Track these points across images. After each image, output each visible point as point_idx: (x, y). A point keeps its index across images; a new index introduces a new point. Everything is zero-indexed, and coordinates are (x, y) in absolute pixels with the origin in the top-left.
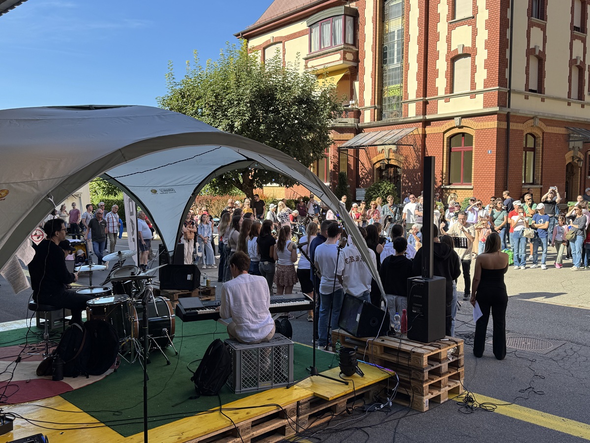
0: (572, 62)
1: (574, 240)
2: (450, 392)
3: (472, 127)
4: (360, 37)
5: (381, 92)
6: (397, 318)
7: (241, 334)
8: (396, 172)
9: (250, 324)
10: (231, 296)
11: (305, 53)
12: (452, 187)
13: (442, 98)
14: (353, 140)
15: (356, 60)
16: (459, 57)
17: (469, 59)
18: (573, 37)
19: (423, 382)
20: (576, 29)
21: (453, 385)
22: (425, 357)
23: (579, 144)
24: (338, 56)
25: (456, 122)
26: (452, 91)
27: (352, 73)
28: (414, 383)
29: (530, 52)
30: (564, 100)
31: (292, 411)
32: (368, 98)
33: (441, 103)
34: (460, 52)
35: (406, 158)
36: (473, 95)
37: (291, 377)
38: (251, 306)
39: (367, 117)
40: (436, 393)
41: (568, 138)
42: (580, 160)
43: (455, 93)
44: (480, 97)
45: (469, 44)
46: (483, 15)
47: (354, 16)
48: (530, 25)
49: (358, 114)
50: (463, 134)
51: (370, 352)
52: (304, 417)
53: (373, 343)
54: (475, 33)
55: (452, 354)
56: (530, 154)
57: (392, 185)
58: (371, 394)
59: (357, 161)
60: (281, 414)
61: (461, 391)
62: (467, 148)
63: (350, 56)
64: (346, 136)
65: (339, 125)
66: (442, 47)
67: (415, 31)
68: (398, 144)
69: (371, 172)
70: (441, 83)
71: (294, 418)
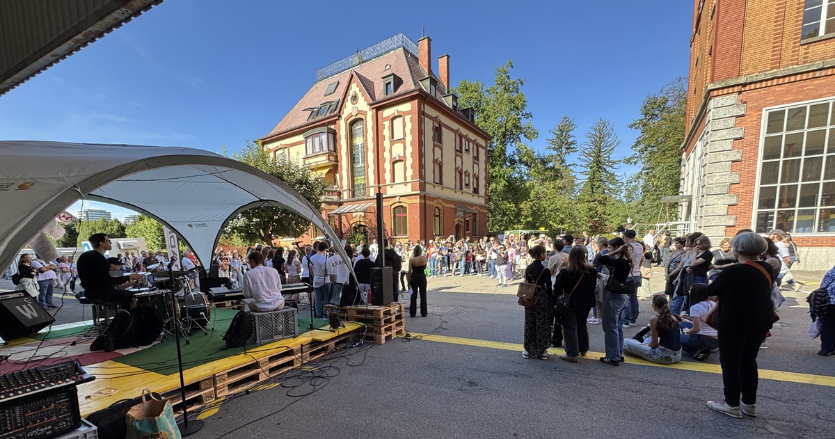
0: (456, 169)
1: (461, 260)
2: (397, 333)
3: (406, 202)
4: (338, 147)
5: (353, 181)
6: (365, 294)
7: (259, 306)
8: (364, 229)
9: (266, 299)
10: (250, 280)
11: (303, 154)
12: (397, 237)
13: (389, 185)
14: (337, 210)
15: (337, 160)
16: (396, 161)
17: (402, 163)
18: (456, 155)
19: (381, 327)
20: (457, 151)
21: (399, 329)
22: (382, 312)
23: (461, 214)
24: (325, 158)
25: (397, 199)
26: (394, 181)
27: (334, 169)
28: (376, 328)
29: (435, 161)
30: (453, 189)
31: (298, 350)
32: (345, 183)
33: (388, 188)
34: (397, 159)
35: (370, 220)
36: (405, 184)
37: (297, 332)
38: (266, 287)
39: (345, 196)
40: (389, 333)
41: (456, 210)
42: (462, 222)
43: (396, 182)
44: (409, 185)
45: (402, 154)
46: (409, 138)
47: (334, 133)
48: (435, 146)
49: (339, 194)
50: (402, 206)
51: (349, 314)
52: (307, 354)
53: (350, 309)
54: (405, 148)
55: (398, 311)
56: (437, 219)
57: (363, 236)
58: (350, 339)
59: (340, 223)
60: (290, 353)
61: (403, 332)
62: (404, 215)
63: (332, 158)
64: (333, 207)
65: (328, 200)
66: (387, 155)
67: (371, 145)
68: (365, 212)
69: (350, 230)
70: (388, 176)
71: (300, 355)
